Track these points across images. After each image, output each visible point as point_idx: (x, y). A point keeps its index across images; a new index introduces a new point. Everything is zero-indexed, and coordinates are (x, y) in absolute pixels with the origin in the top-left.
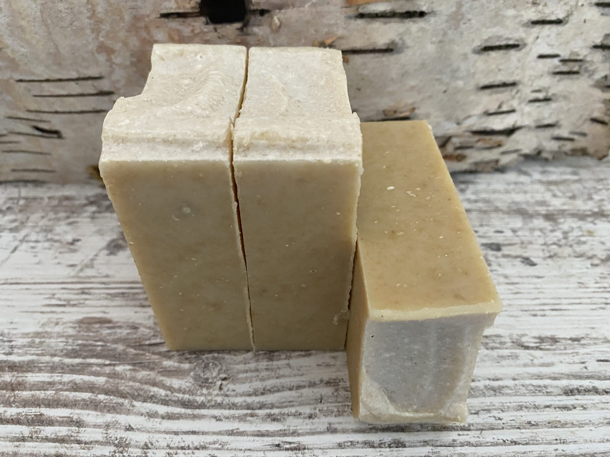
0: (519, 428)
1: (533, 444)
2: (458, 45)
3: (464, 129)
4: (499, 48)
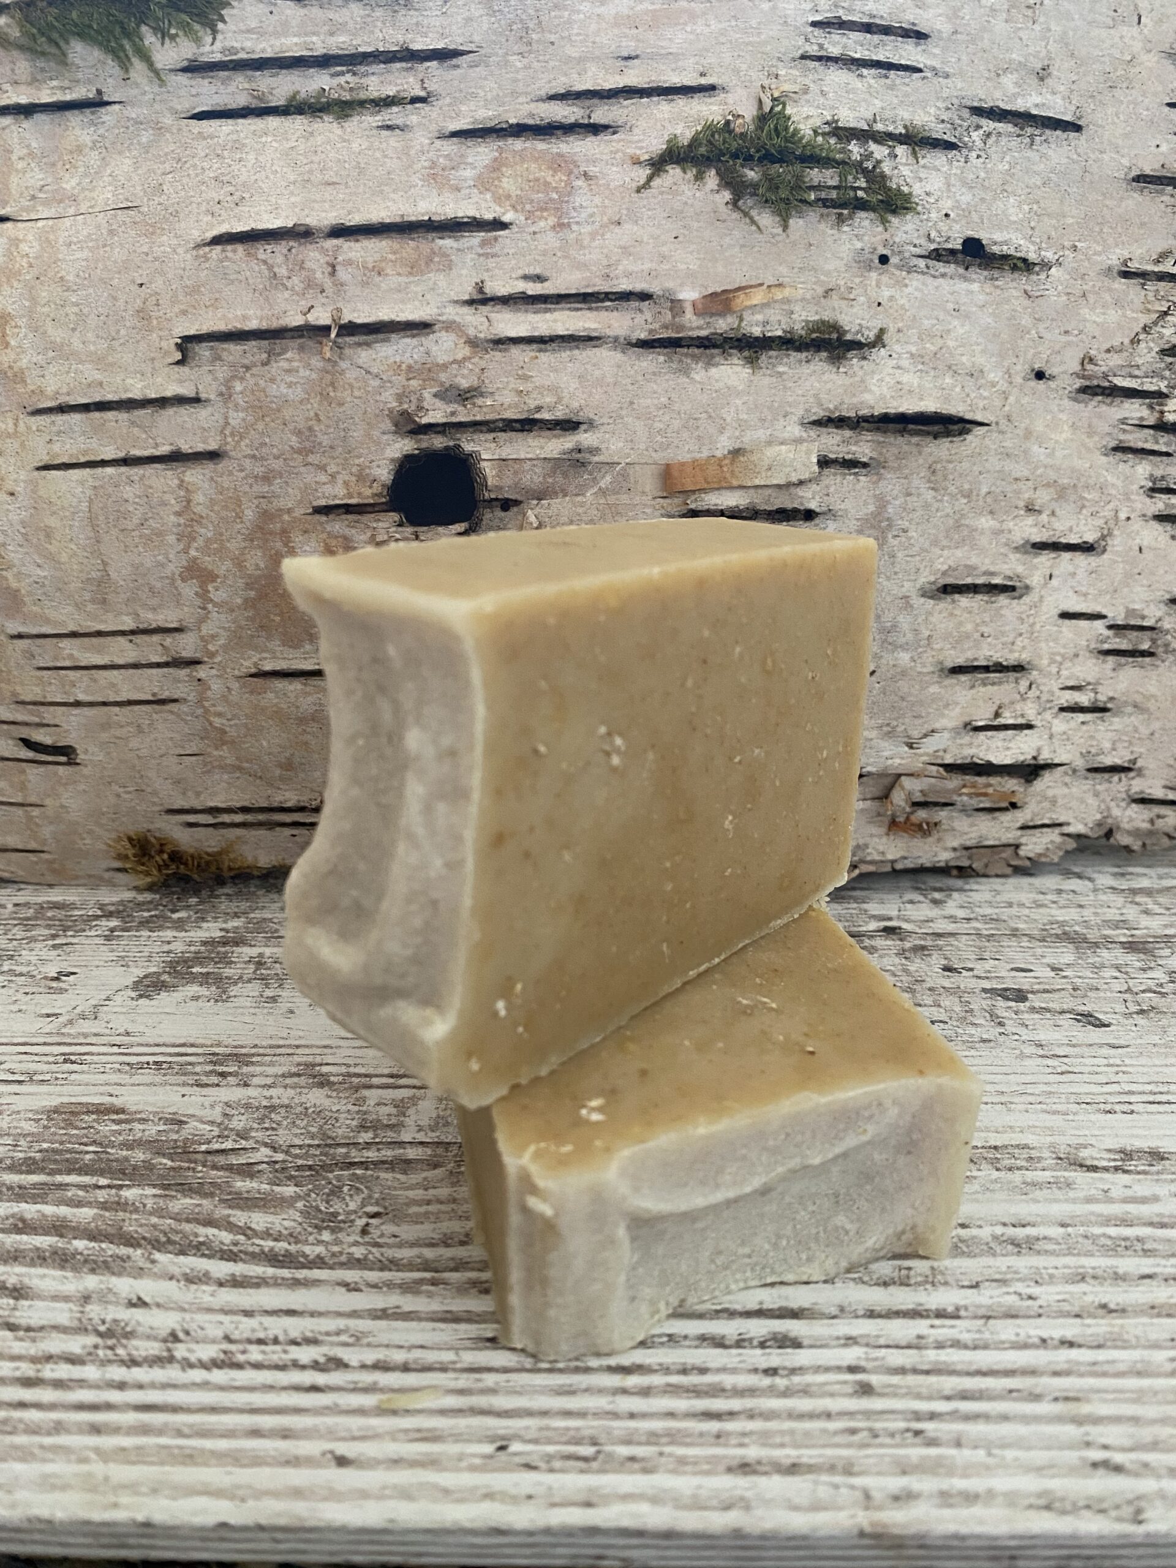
0: (1077, 1316)
1: (1116, 1347)
2: (888, 578)
3: (925, 759)
4: (973, 589)
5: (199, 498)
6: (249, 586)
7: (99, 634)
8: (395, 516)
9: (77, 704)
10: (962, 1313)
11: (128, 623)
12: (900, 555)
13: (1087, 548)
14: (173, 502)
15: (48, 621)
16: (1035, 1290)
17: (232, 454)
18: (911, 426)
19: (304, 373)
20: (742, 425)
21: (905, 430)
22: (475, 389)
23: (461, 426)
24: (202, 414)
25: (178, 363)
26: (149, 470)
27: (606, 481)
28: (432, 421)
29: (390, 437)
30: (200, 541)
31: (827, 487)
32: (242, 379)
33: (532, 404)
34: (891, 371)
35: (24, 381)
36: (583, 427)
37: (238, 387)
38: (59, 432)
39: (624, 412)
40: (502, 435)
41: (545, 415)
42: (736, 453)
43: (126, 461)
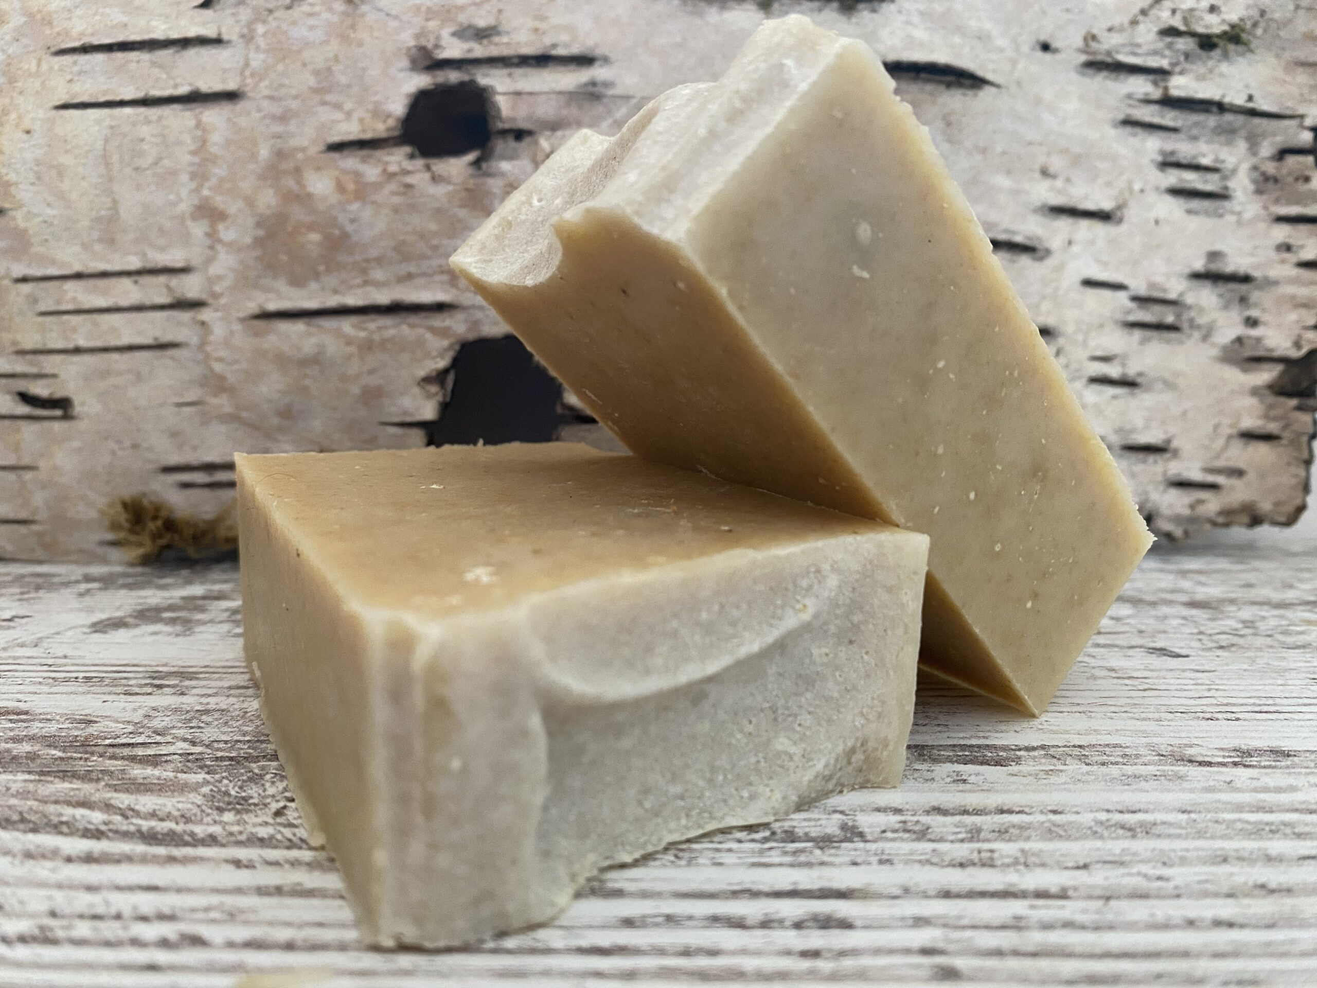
5: (216, 138)
6: (258, 225)
7: (104, 275)
8: (407, 149)
9: (77, 351)
10: (1070, 893)
11: (134, 263)
13: (1103, 216)
14: (189, 141)
15: (53, 262)
16: (1165, 872)
17: (250, 94)
18: (923, 75)
19: (326, 16)
21: (918, 78)
22: (492, 28)
23: (478, 61)
24: (223, 55)
25: (202, 6)
26: (167, 111)
28: (449, 57)
29: (408, 74)
30: (213, 181)
32: (264, 22)
33: (548, 41)
34: (901, 25)
35: (50, 23)
36: (598, 63)
37: (260, 29)
38: (80, 73)
39: (638, 50)
40: (518, 72)
41: (561, 51)
43: (146, 102)
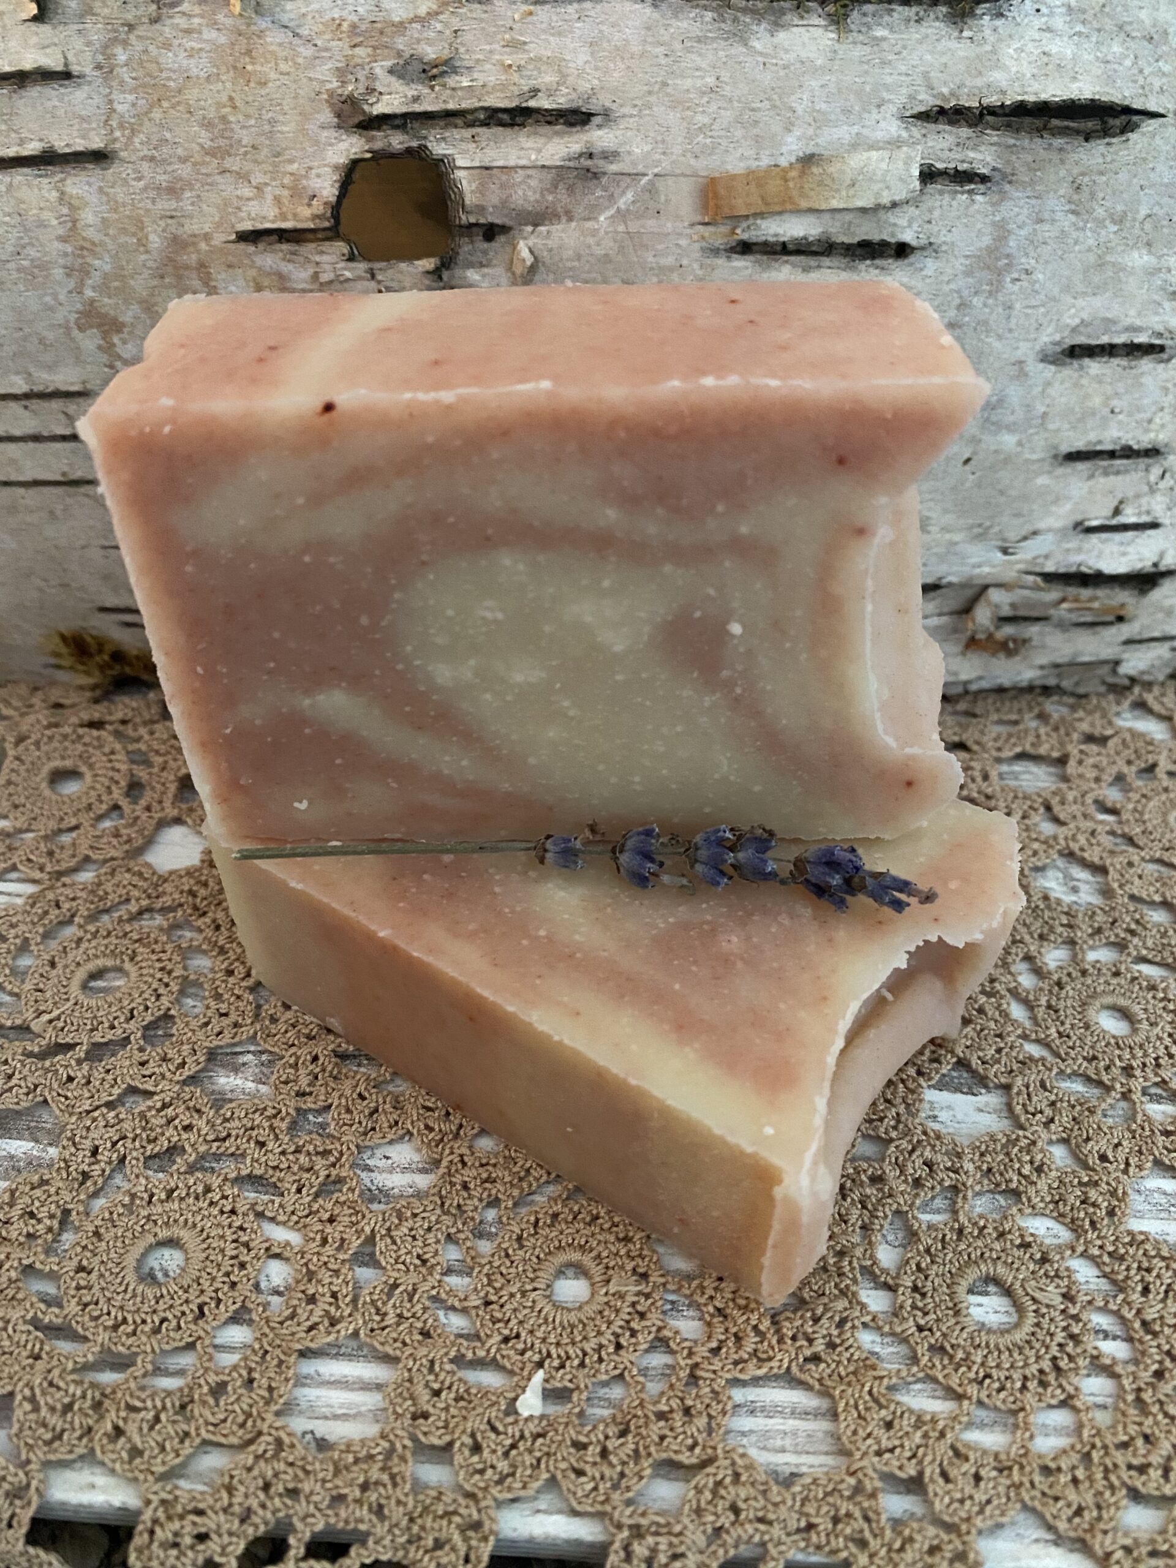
2: (1000, 337)
3: (1022, 566)
4: (1109, 351)
5: (88, 217)
8: (343, 247)
11: (20, 385)
12: (1018, 306)
14: (55, 222)
17: (123, 154)
18: (1055, 122)
19: (210, 34)
20: (819, 120)
21: (1045, 128)
22: (446, 62)
23: (428, 117)
24: (77, 97)
25: (36, 19)
26: (16, 177)
27: (625, 200)
28: (387, 110)
29: (332, 133)
30: (96, 278)
31: (930, 211)
33: (525, 85)
34: (1037, 36)
36: (596, 120)
39: (653, 99)
40: (483, 132)
41: (543, 102)
42: (808, 160)
